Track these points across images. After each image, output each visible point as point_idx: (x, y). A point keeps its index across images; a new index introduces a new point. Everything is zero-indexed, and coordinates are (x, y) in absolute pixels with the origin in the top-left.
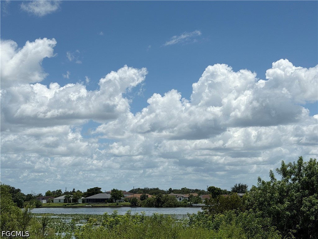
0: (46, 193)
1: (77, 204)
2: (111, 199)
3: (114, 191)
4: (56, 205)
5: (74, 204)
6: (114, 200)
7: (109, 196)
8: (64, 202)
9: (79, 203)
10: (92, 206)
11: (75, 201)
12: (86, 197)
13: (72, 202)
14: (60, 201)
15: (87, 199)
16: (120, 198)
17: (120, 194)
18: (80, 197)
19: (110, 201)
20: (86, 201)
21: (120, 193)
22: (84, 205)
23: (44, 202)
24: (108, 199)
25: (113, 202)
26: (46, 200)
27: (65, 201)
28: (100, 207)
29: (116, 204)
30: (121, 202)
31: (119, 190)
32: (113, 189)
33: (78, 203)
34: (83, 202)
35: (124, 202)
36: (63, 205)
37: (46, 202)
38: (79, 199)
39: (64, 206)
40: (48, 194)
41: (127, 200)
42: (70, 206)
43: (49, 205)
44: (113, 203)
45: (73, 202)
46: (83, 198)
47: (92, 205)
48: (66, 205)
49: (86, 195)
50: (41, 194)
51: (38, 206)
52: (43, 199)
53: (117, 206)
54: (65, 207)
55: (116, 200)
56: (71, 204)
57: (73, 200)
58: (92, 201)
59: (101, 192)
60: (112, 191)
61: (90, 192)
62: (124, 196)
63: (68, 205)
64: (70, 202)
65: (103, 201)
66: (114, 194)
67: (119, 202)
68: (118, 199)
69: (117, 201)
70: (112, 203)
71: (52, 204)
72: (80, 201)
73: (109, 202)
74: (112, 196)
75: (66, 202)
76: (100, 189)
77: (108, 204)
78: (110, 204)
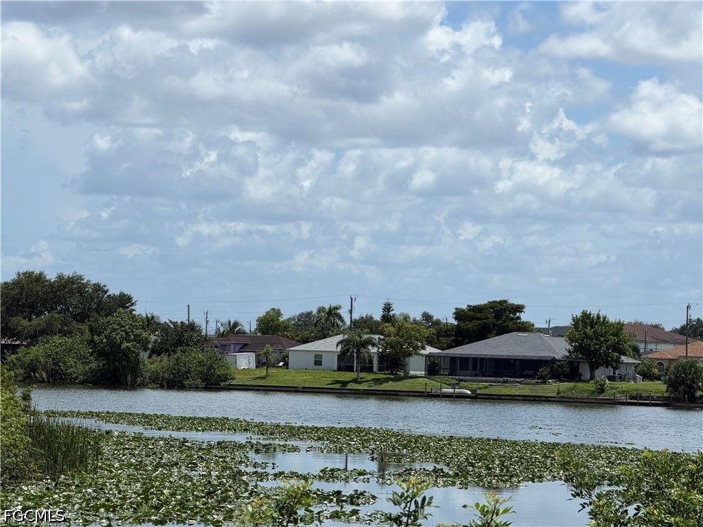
0: (260, 321)
1: (400, 379)
2: (571, 363)
3: (586, 322)
4: (299, 379)
5: (387, 380)
6: (585, 370)
7: (560, 349)
8: (339, 369)
9: (412, 373)
10: (473, 391)
11: (393, 363)
12: (449, 347)
13: (375, 368)
14: (318, 362)
15: (453, 359)
16: (618, 361)
17: (613, 339)
18: (416, 348)
19: (567, 371)
20: (445, 365)
21: (616, 334)
22: (433, 384)
23: (245, 361)
24: (554, 360)
25: (580, 375)
26: (254, 355)
27: (344, 362)
28: (512, 399)
29: (591, 386)
30: (622, 378)
31: (612, 319)
32: (579, 314)
33: (406, 373)
34: (433, 368)
35: (635, 379)
36: (329, 380)
37: (253, 365)
38: (410, 355)
39: (337, 386)
40: (270, 325)
41: (656, 371)
42: (364, 387)
43: (263, 378)
44: (580, 385)
45: (380, 369)
46: (430, 350)
47: (475, 386)
48: (345, 383)
49: (448, 336)
50: (236, 324)
51: (214, 382)
52: (244, 348)
53: (600, 401)
54: (341, 391)
55: (593, 367)
56: (370, 377)
57: (382, 357)
58: (475, 368)
59: (524, 323)
60: (576, 322)
61: (470, 325)
62: (636, 350)
63: (355, 381)
64: (369, 369)
65: (531, 372)
66: (587, 337)
67: (611, 378)
68: (607, 364)
69: (602, 373)
70: (571, 385)
71: (279, 376)
72: (416, 367)
73: (558, 377)
74: (576, 349)
75: (350, 369)
76: (519, 308)
77: (553, 387)
78: (565, 386)
